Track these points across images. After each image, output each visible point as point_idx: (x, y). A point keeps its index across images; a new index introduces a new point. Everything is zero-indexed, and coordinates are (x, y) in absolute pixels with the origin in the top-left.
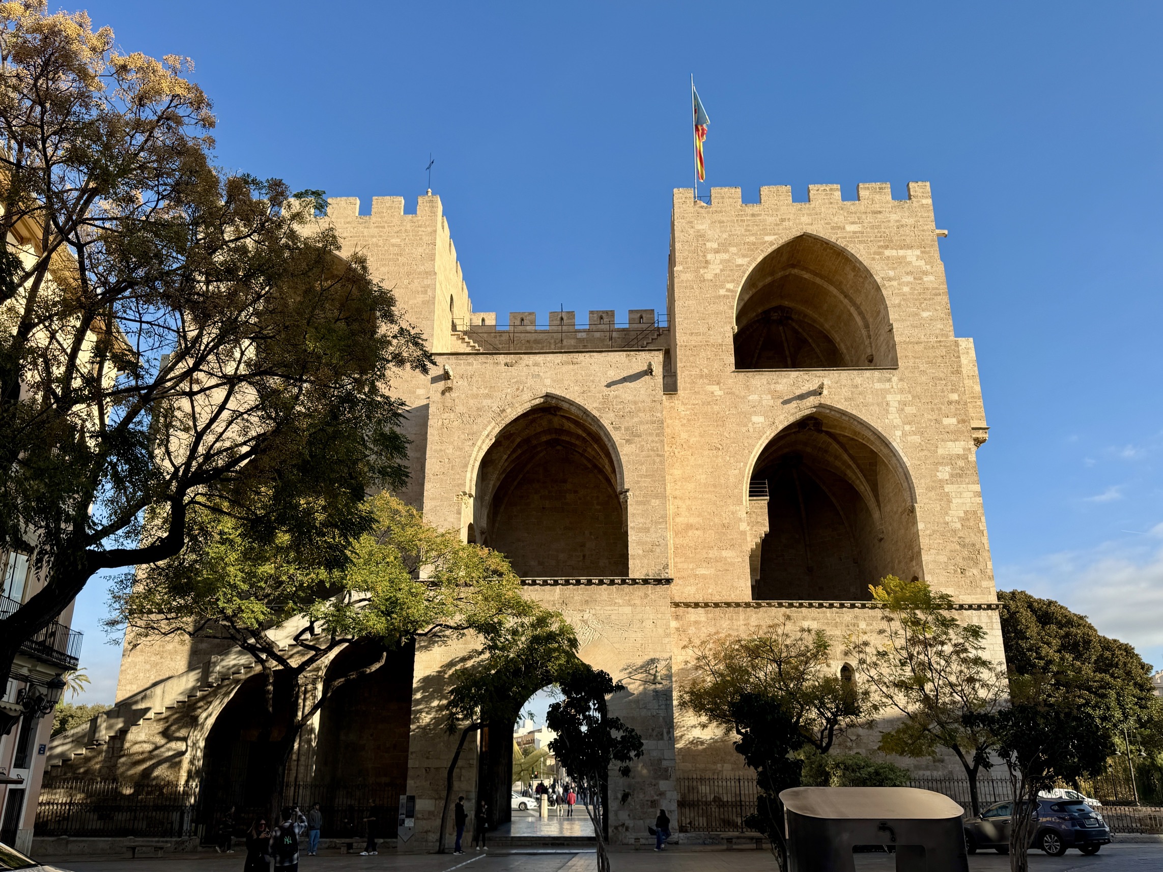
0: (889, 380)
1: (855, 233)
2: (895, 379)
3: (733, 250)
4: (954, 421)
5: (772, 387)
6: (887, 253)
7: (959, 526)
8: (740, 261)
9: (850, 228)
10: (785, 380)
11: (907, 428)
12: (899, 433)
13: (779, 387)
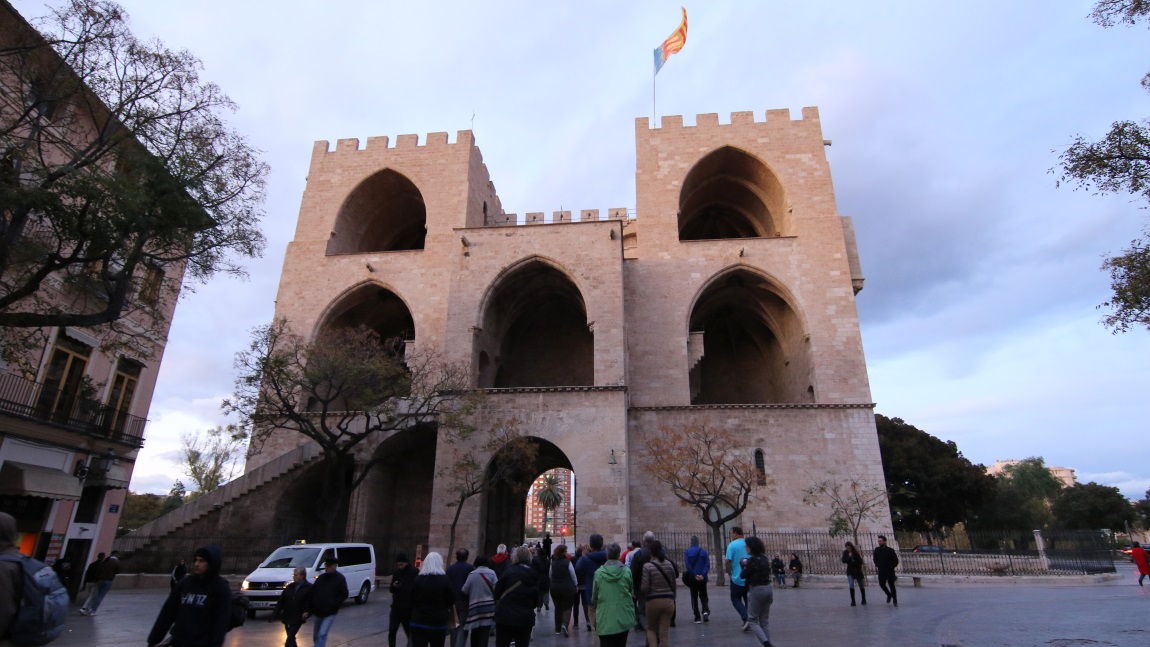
0: (790, 245)
1: (764, 143)
2: (794, 244)
3: (677, 158)
4: (837, 273)
5: (706, 252)
6: (788, 156)
7: (842, 348)
8: (682, 165)
9: (760, 140)
10: (715, 248)
11: (804, 279)
12: (798, 283)
13: (711, 252)
